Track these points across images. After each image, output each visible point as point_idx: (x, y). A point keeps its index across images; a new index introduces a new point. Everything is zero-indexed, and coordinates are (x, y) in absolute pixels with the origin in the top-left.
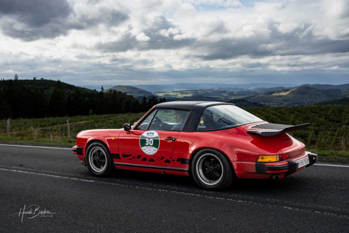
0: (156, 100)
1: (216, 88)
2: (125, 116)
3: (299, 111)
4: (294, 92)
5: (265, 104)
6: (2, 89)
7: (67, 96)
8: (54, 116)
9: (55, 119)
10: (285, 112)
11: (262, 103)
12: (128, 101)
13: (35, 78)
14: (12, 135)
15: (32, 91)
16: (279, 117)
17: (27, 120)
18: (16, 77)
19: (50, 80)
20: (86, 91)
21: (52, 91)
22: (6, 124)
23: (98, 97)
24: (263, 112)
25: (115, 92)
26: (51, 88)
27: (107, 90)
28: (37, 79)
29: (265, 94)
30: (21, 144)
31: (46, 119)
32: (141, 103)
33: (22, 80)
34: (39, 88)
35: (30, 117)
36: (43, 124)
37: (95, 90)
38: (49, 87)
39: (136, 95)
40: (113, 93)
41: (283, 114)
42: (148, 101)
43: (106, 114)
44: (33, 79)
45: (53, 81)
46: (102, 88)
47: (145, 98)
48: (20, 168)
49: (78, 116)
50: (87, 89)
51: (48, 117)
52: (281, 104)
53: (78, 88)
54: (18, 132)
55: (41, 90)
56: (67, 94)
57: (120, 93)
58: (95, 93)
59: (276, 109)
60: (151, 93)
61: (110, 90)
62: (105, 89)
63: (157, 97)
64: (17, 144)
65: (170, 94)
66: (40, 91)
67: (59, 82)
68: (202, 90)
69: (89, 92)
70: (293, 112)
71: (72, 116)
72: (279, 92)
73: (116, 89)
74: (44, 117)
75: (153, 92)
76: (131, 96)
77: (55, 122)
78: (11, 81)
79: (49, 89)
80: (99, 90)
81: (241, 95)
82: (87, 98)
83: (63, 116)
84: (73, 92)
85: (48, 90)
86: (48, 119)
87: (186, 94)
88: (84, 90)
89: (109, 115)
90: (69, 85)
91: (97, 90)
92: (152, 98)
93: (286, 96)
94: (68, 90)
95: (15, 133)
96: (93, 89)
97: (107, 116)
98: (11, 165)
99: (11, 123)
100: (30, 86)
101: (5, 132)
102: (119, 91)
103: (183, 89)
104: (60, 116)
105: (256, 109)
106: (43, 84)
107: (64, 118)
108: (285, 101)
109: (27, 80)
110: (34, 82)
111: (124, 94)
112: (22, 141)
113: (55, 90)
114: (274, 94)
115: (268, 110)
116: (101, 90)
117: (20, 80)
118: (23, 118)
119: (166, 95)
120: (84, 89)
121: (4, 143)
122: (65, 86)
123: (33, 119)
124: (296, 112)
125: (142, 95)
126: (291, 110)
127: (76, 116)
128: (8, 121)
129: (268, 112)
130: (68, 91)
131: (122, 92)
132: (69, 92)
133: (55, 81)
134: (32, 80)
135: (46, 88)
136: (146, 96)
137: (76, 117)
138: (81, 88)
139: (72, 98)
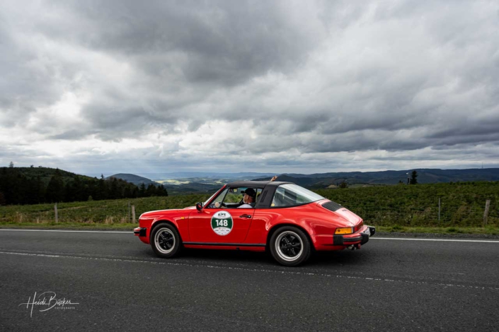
7: (66, 183)
12: (128, 187)
13: (32, 166)
18: (12, 164)
19: (49, 168)
20: (87, 179)
21: (50, 178)
23: (98, 184)
25: (115, 179)
26: (49, 175)
28: (34, 167)
32: (140, 189)
33: (18, 168)
38: (47, 174)
39: (136, 183)
40: (113, 180)
42: (146, 188)
43: (103, 199)
45: (51, 169)
46: (102, 176)
47: (143, 185)
49: (75, 202)
50: (87, 177)
53: (78, 175)
56: (66, 181)
57: (121, 180)
58: (95, 180)
60: (150, 180)
61: (111, 178)
63: (156, 184)
65: (168, 181)
67: (58, 169)
69: (89, 179)
73: (118, 178)
75: (153, 179)
76: (131, 184)
78: (5, 168)
79: (47, 177)
80: (99, 178)
82: (87, 185)
84: (73, 179)
87: (183, 181)
88: (84, 178)
89: (106, 201)
91: (97, 178)
92: (151, 185)
94: (68, 178)
96: (94, 177)
97: (103, 201)
106: (41, 172)
109: (24, 168)
110: (32, 169)
111: (125, 182)
116: (101, 178)
117: (15, 168)
119: (165, 182)
120: (85, 176)
125: (142, 182)
131: (123, 179)
132: (69, 180)
134: (28, 168)
135: (44, 176)
136: (145, 183)
137: (72, 203)
138: (81, 176)
139: (71, 185)
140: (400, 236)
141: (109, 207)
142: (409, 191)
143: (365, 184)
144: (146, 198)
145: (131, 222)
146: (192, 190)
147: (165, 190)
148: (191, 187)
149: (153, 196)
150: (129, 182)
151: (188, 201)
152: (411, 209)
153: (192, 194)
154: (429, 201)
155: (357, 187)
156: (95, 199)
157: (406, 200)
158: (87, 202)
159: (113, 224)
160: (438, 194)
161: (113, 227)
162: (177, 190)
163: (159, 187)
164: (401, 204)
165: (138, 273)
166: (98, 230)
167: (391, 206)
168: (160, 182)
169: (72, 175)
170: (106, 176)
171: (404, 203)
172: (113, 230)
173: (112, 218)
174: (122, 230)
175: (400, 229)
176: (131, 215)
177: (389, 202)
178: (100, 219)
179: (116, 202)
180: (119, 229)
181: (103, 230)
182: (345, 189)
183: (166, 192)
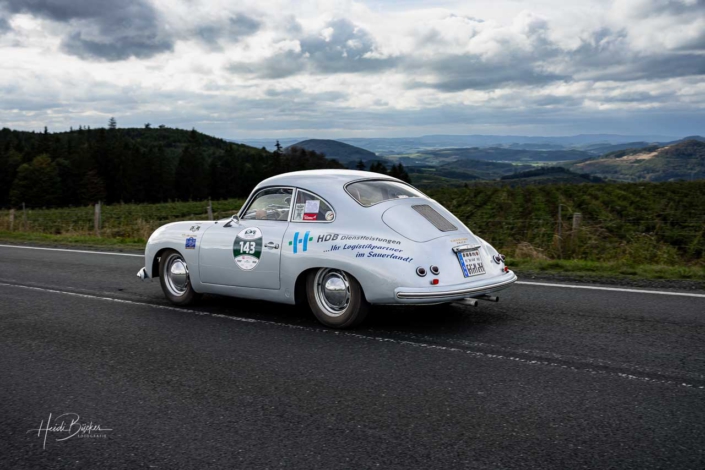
1: (506, 145)
3: (673, 192)
4: (667, 152)
5: (606, 178)
6: (86, 145)
7: (210, 160)
8: (185, 199)
9: (187, 204)
10: (645, 193)
11: (599, 175)
13: (147, 126)
14: (103, 234)
15: (143, 150)
16: (632, 203)
17: (133, 207)
18: (113, 122)
19: (177, 129)
20: (247, 150)
21: (180, 150)
22: (93, 214)
23: (270, 162)
24: (599, 194)
25: (303, 152)
26: (178, 144)
27: (287, 149)
28: (152, 127)
29: (607, 156)
30: (121, 251)
31: (169, 205)
33: (124, 129)
34: (156, 143)
35: (138, 201)
36: (164, 214)
37: (264, 148)
38: (175, 142)
40: (298, 154)
41: (642, 197)
44: (144, 127)
45: (182, 130)
46: (278, 145)
47: (361, 165)
48: (118, 294)
49: (230, 200)
50: (248, 147)
51: (173, 201)
52: (639, 177)
53: (231, 143)
54: (116, 230)
55: (160, 148)
56: (209, 156)
57: (313, 154)
58: (264, 154)
59: (627, 187)
60: (373, 154)
61: (294, 149)
62: (284, 146)
64: (113, 251)
65: (411, 156)
66: (156, 150)
67: (194, 132)
68: (476, 149)
69: (253, 152)
70: (662, 194)
71: (218, 199)
72: (635, 152)
73: (308, 149)
74: (166, 201)
77: (185, 210)
78: (102, 131)
79: (175, 147)
80: (272, 149)
81: (556, 158)
82: (248, 165)
83: (201, 200)
84: (221, 152)
85: (173, 149)
86: (173, 205)
87: (443, 156)
88: (242, 149)
90: (214, 139)
91: (268, 149)
92: (376, 164)
93: (649, 161)
94: (212, 149)
95: (108, 231)
96: (260, 147)
98: (101, 288)
99: (102, 212)
100: (139, 140)
101: (91, 228)
102: (311, 150)
103: (438, 148)
104: (195, 199)
105: (585, 186)
106: (164, 137)
107: (204, 203)
108: (648, 170)
109: (133, 130)
110: (146, 132)
112: (122, 246)
113: (187, 148)
114: (625, 157)
115: (609, 189)
116: (275, 149)
117: (119, 130)
118: (127, 201)
119: (404, 158)
120: (243, 146)
121: (90, 248)
122: (206, 141)
123: (145, 204)
124: (669, 194)
125: (356, 159)
126: (656, 190)
127: (226, 199)
128: (98, 208)
129: (609, 193)
130: (211, 151)
131: (318, 152)
132: (214, 153)
133: (187, 132)
134: (142, 129)
135: (169, 145)
136: (364, 161)
137: (226, 202)
138: (237, 145)
139: (219, 164)
146: (464, 176)
148: (461, 170)
162: (434, 176)
163: (393, 168)
168: (395, 158)
169: (218, 143)
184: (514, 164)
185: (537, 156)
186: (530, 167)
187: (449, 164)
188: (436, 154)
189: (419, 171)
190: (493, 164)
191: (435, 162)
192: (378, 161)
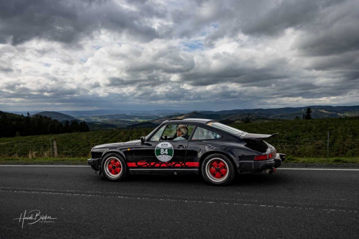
0: (77, 123)
2: (45, 137)
12: (53, 124)
20: (14, 116)
23: (25, 121)
25: (41, 117)
27: (34, 115)
29: (166, 118)
32: (64, 125)
37: (22, 115)
39: (60, 120)
40: (39, 117)
42: (70, 124)
43: (30, 135)
46: (28, 114)
47: (67, 122)
49: (3, 138)
53: (6, 113)
57: (46, 117)
58: (23, 118)
60: (74, 117)
61: (37, 115)
63: (79, 121)
65: (90, 118)
68: (117, 115)
69: (17, 117)
73: (43, 115)
75: (75, 116)
76: (55, 120)
80: (26, 115)
82: (14, 122)
87: (103, 118)
88: (11, 115)
89: (32, 136)
91: (24, 115)
96: (21, 115)
97: (29, 137)
111: (50, 119)
116: (27, 115)
119: (87, 119)
120: (12, 114)
125: (65, 119)
131: (48, 116)
138: (9, 114)
140: (293, 166)
141: (34, 142)
142: (304, 125)
143: (267, 119)
144: (69, 134)
145: (53, 156)
146: (112, 126)
147: (87, 126)
148: (111, 123)
149: (77, 131)
150: (53, 119)
151: (107, 136)
152: (305, 142)
153: (112, 130)
154: (321, 134)
155: (258, 122)
156: (22, 135)
157: (300, 134)
158: (14, 138)
159: (35, 159)
160: (329, 128)
161: (35, 161)
162: (99, 126)
163: (81, 123)
164: (296, 137)
165: (53, 204)
166: (21, 164)
167: (288, 139)
168: (82, 119)
170: (31, 115)
171: (299, 136)
172: (35, 164)
173: (34, 153)
174: (43, 164)
175: (294, 160)
176: (54, 150)
177: (286, 135)
178: (24, 154)
179: (41, 138)
180: (40, 163)
181: (26, 164)
182: (249, 124)
183: (89, 128)
184: (131, 120)
185: (141, 118)
186: (138, 122)
187: (106, 121)
188: (100, 117)
189: (94, 124)
190: (123, 121)
191: (100, 120)
192: (75, 120)
